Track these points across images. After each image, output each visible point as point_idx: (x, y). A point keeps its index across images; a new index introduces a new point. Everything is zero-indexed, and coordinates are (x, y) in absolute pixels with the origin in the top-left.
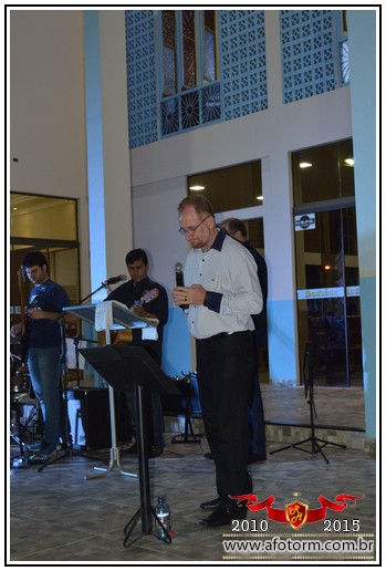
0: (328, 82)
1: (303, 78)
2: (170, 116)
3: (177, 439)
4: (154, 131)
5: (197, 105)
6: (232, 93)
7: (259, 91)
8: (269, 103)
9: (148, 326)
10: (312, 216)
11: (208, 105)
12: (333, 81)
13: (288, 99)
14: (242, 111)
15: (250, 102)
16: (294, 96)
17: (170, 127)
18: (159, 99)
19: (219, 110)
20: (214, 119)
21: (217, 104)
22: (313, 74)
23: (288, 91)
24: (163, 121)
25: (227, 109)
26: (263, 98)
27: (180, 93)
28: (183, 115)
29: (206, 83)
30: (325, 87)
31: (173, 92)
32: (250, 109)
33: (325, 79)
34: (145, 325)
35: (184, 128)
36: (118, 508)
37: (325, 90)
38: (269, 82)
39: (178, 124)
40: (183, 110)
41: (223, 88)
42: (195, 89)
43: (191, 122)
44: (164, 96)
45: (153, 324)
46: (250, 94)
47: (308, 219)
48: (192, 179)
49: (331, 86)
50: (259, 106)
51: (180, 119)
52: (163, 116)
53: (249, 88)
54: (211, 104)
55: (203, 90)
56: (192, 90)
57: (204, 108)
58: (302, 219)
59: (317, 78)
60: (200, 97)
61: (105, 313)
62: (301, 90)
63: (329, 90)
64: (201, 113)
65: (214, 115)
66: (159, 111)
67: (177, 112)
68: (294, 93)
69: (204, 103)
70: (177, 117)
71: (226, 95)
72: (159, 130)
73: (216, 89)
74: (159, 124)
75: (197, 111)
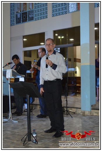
0: (65, 12)
1: (58, 10)
2: (18, 19)
3: (25, 110)
4: (14, 23)
5: (27, 16)
6: (37, 13)
7: (45, 13)
8: (48, 17)
9: (22, 77)
10: (59, 49)
11: (30, 16)
12: (66, 11)
13: (53, 16)
14: (40, 18)
15: (42, 16)
16: (55, 15)
17: (18, 21)
18: (15, 13)
19: (33, 18)
20: (31, 20)
21: (32, 16)
22: (61, 9)
23: (53, 13)
24: (16, 20)
25: (36, 17)
26: (46, 15)
27: (22, 12)
28: (22, 18)
29: (29, 10)
30: (64, 13)
31: (19, 12)
32: (42, 18)
33: (64, 11)
34: (21, 77)
35: (22, 22)
36: (16, 132)
37: (64, 14)
38: (48, 10)
39: (21, 21)
40: (22, 17)
41: (34, 12)
42: (26, 11)
43: (25, 20)
44: (17, 13)
45: (23, 76)
46: (42, 14)
47: (58, 49)
48: (24, 37)
49: (66, 13)
50: (45, 17)
51: (22, 20)
52: (16, 18)
53: (42, 12)
54: (31, 16)
55: (28, 12)
56: (25, 12)
57: (29, 17)
58: (56, 49)
59: (62, 10)
60: (28, 13)
61: (10, 73)
62: (57, 13)
63: (65, 14)
64: (28, 18)
65: (32, 19)
66: (15, 17)
67: (21, 17)
68: (55, 14)
69: (29, 15)
70: (21, 19)
71: (35, 14)
72: (15, 22)
73: (32, 12)
74: (15, 21)
75: (27, 17)
